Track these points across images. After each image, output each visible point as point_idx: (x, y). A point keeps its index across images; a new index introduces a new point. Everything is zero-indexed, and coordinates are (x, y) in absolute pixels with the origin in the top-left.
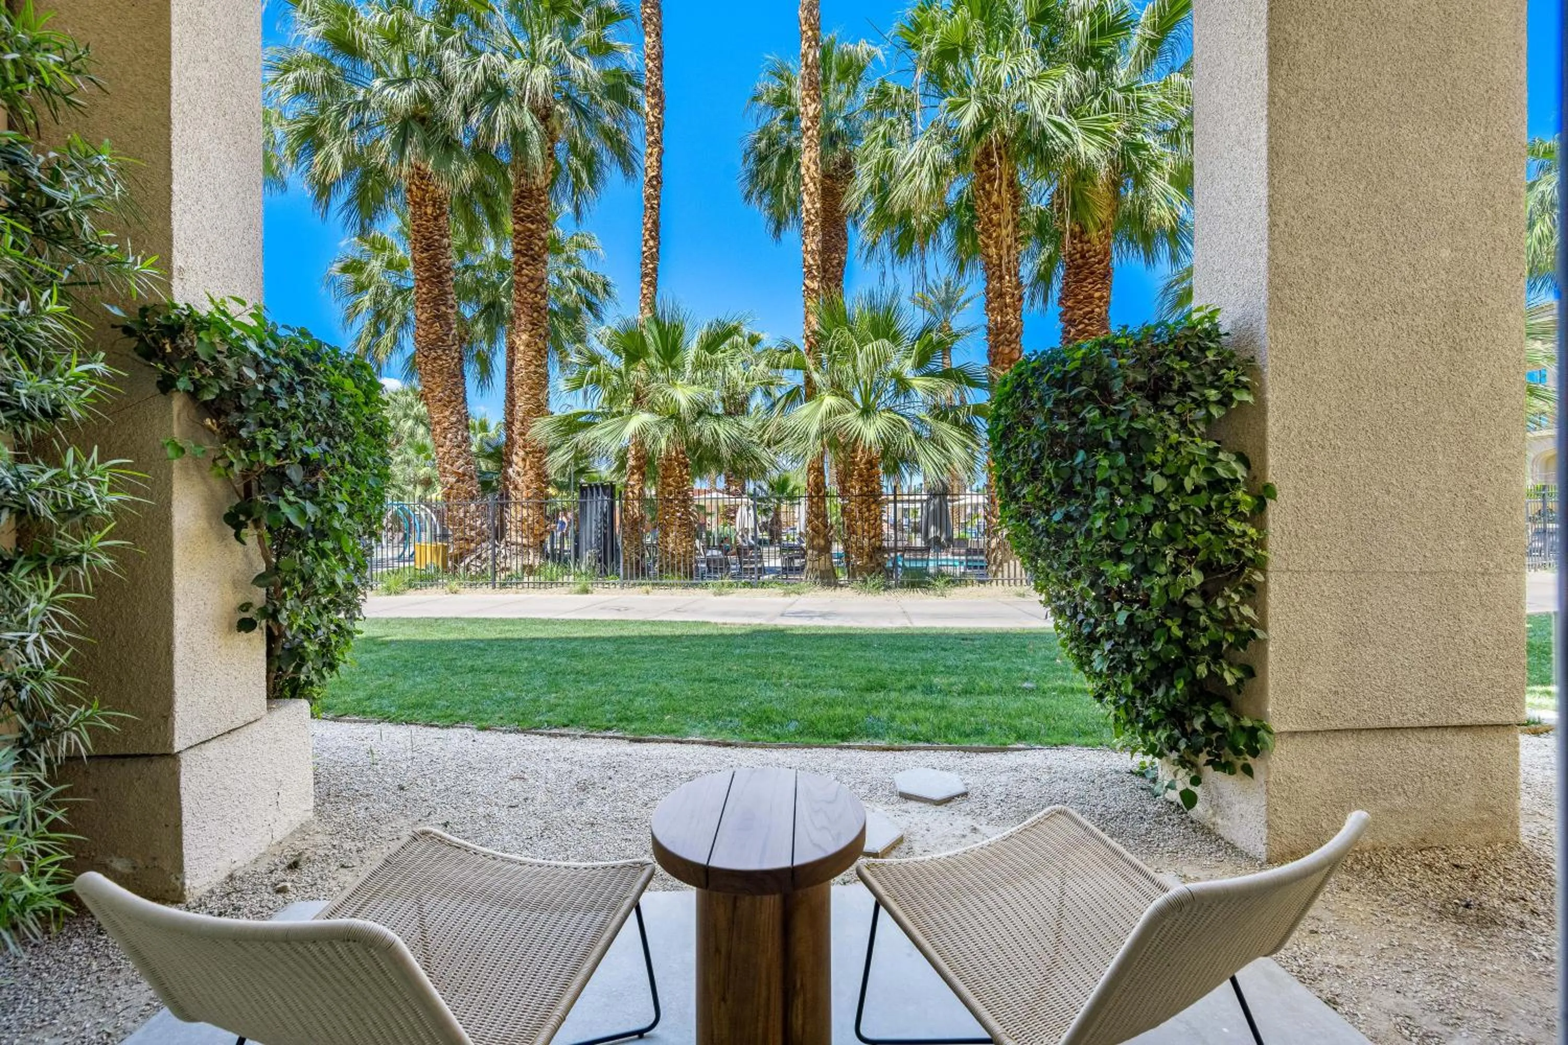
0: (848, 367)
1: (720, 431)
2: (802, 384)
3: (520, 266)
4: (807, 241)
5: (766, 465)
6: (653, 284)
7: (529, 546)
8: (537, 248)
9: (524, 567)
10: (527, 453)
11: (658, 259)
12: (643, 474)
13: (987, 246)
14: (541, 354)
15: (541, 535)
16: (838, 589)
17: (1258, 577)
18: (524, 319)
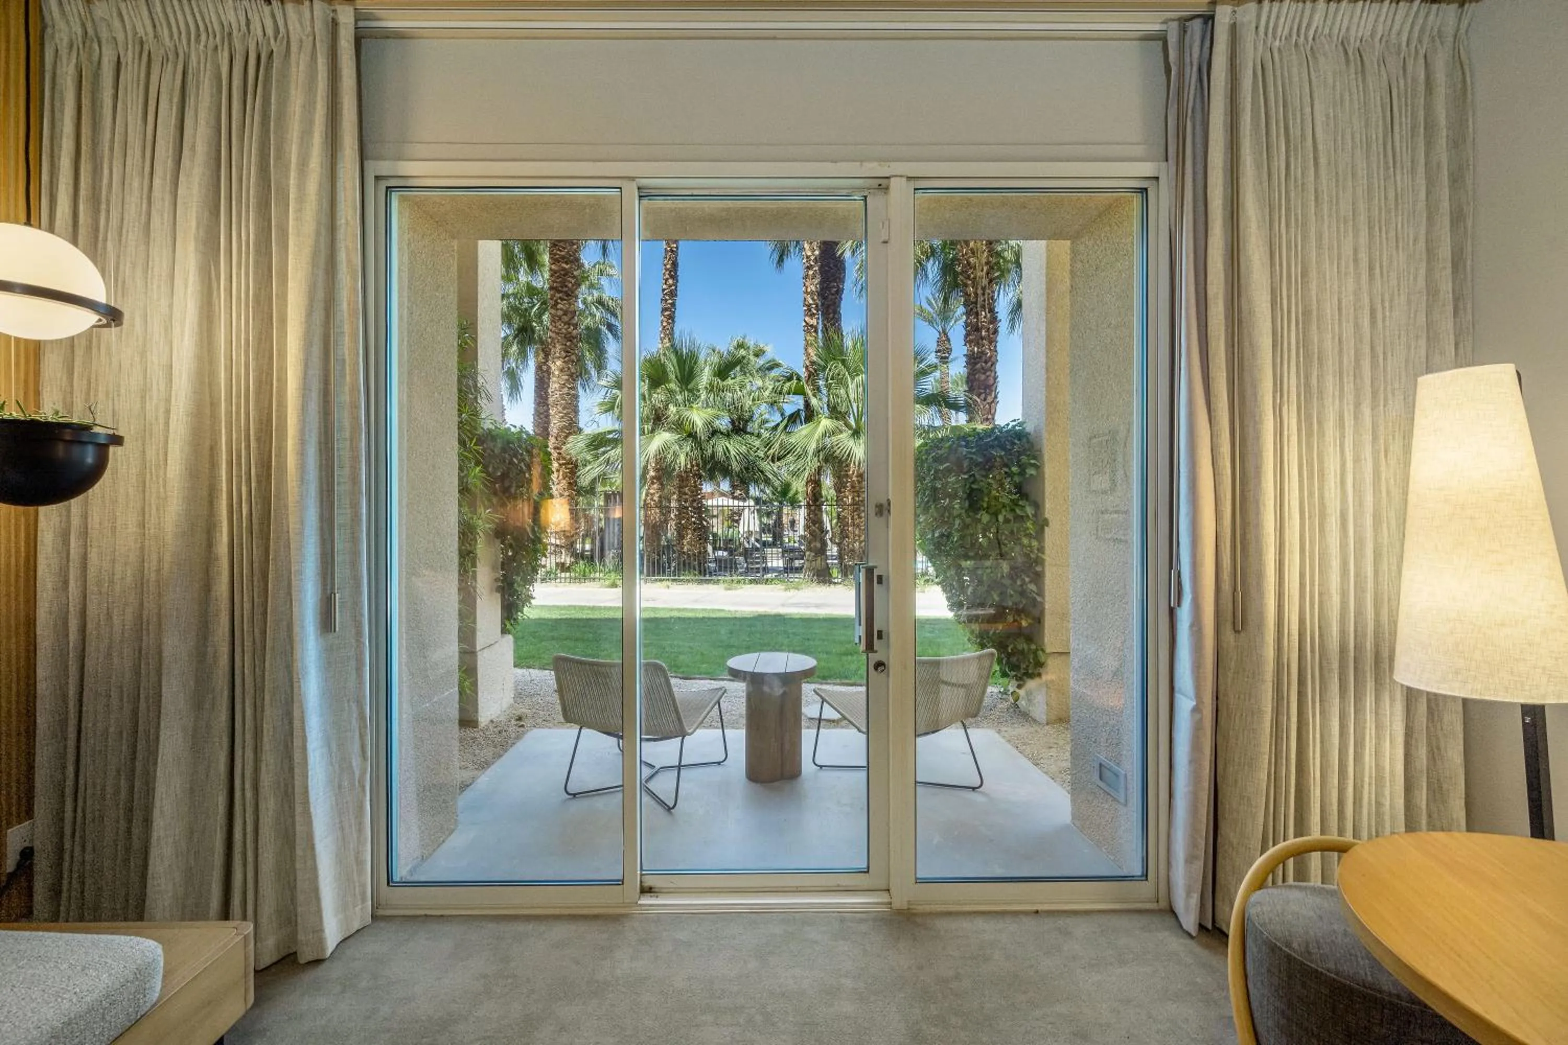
0: (842, 391)
1: (730, 448)
2: (802, 407)
3: (556, 301)
4: (807, 284)
5: (771, 476)
6: (671, 318)
7: (562, 547)
8: (570, 285)
9: (557, 564)
10: (560, 465)
11: (676, 295)
12: (662, 484)
13: (966, 285)
14: (573, 377)
15: (572, 536)
16: (832, 586)
17: (1038, 569)
18: (558, 347)
